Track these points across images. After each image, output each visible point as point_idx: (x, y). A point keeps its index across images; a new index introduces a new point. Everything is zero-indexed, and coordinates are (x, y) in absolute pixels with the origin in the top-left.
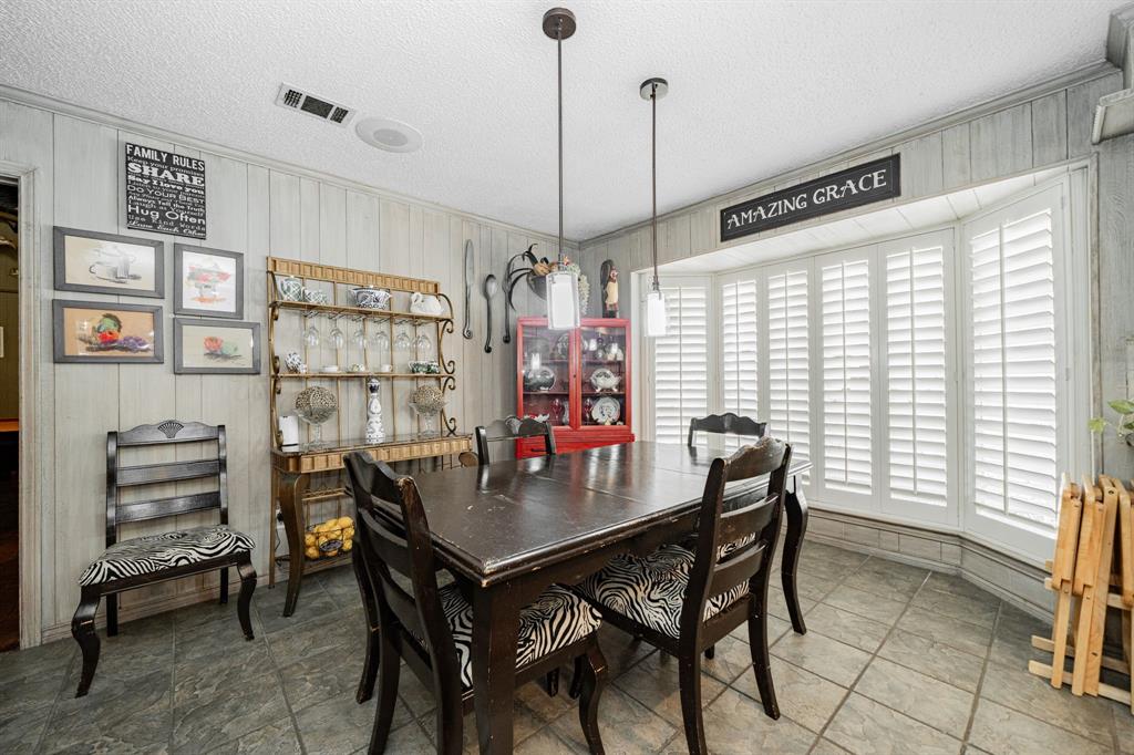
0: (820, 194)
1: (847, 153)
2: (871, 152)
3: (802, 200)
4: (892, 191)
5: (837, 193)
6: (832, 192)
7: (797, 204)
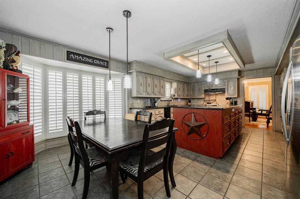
0: (95, 61)
1: (101, 56)
2: (104, 58)
3: (91, 60)
4: (107, 67)
5: (99, 63)
6: (98, 62)
7: (90, 61)
